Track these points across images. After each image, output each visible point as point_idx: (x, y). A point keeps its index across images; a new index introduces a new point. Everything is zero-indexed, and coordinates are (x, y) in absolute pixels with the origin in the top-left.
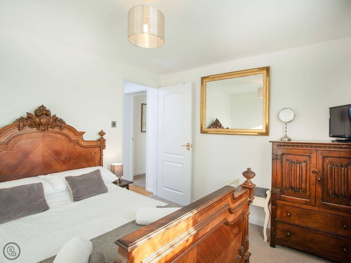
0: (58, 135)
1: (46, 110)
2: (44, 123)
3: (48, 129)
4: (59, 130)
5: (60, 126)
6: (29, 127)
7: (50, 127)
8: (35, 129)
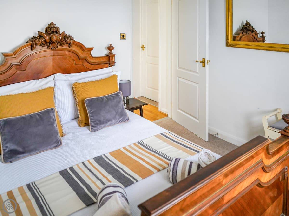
0: (67, 53)
1: (56, 28)
2: (54, 41)
3: (57, 47)
4: (68, 48)
5: (69, 43)
6: (40, 46)
7: (59, 45)
8: (46, 47)
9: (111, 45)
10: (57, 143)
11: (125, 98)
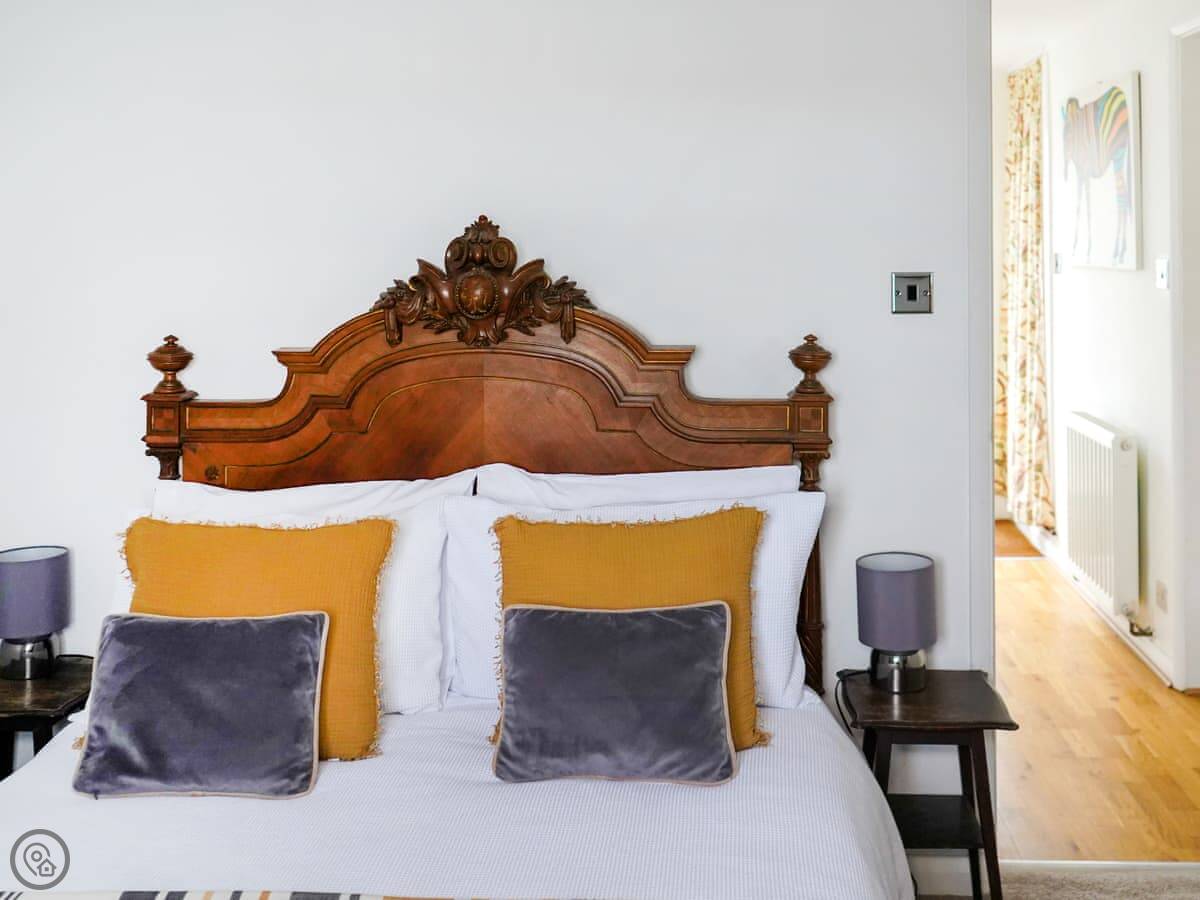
0: (552, 368)
6: (424, 327)
8: (452, 336)
9: (811, 339)
10: (286, 777)
11: (891, 662)
